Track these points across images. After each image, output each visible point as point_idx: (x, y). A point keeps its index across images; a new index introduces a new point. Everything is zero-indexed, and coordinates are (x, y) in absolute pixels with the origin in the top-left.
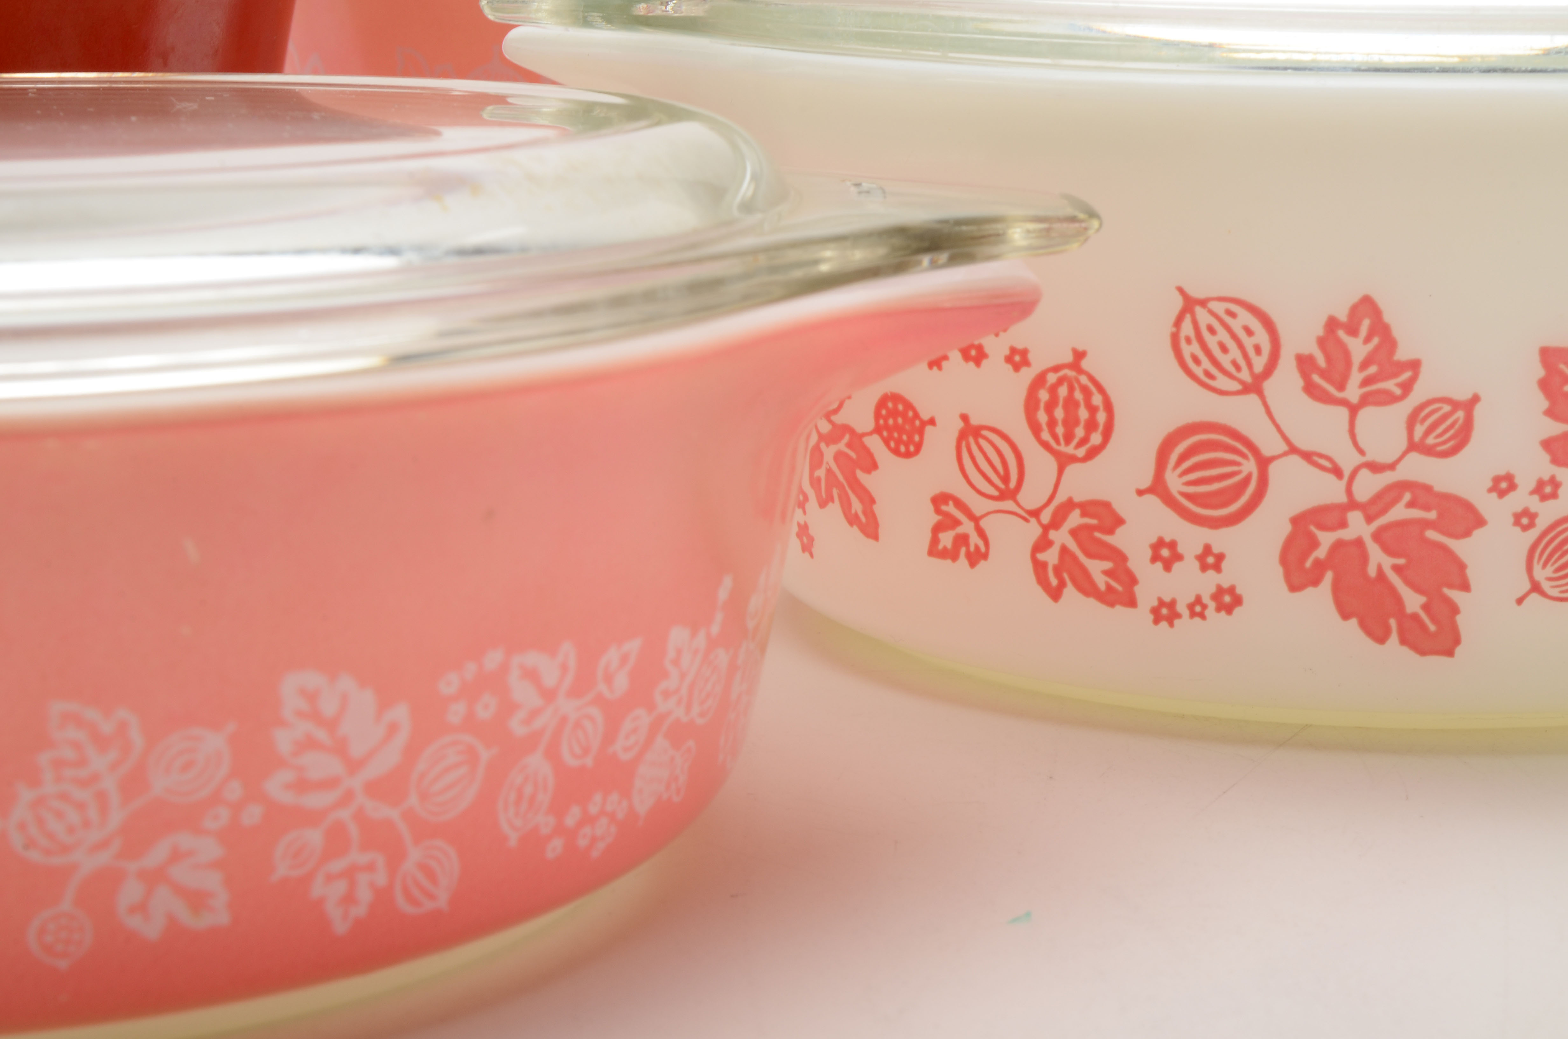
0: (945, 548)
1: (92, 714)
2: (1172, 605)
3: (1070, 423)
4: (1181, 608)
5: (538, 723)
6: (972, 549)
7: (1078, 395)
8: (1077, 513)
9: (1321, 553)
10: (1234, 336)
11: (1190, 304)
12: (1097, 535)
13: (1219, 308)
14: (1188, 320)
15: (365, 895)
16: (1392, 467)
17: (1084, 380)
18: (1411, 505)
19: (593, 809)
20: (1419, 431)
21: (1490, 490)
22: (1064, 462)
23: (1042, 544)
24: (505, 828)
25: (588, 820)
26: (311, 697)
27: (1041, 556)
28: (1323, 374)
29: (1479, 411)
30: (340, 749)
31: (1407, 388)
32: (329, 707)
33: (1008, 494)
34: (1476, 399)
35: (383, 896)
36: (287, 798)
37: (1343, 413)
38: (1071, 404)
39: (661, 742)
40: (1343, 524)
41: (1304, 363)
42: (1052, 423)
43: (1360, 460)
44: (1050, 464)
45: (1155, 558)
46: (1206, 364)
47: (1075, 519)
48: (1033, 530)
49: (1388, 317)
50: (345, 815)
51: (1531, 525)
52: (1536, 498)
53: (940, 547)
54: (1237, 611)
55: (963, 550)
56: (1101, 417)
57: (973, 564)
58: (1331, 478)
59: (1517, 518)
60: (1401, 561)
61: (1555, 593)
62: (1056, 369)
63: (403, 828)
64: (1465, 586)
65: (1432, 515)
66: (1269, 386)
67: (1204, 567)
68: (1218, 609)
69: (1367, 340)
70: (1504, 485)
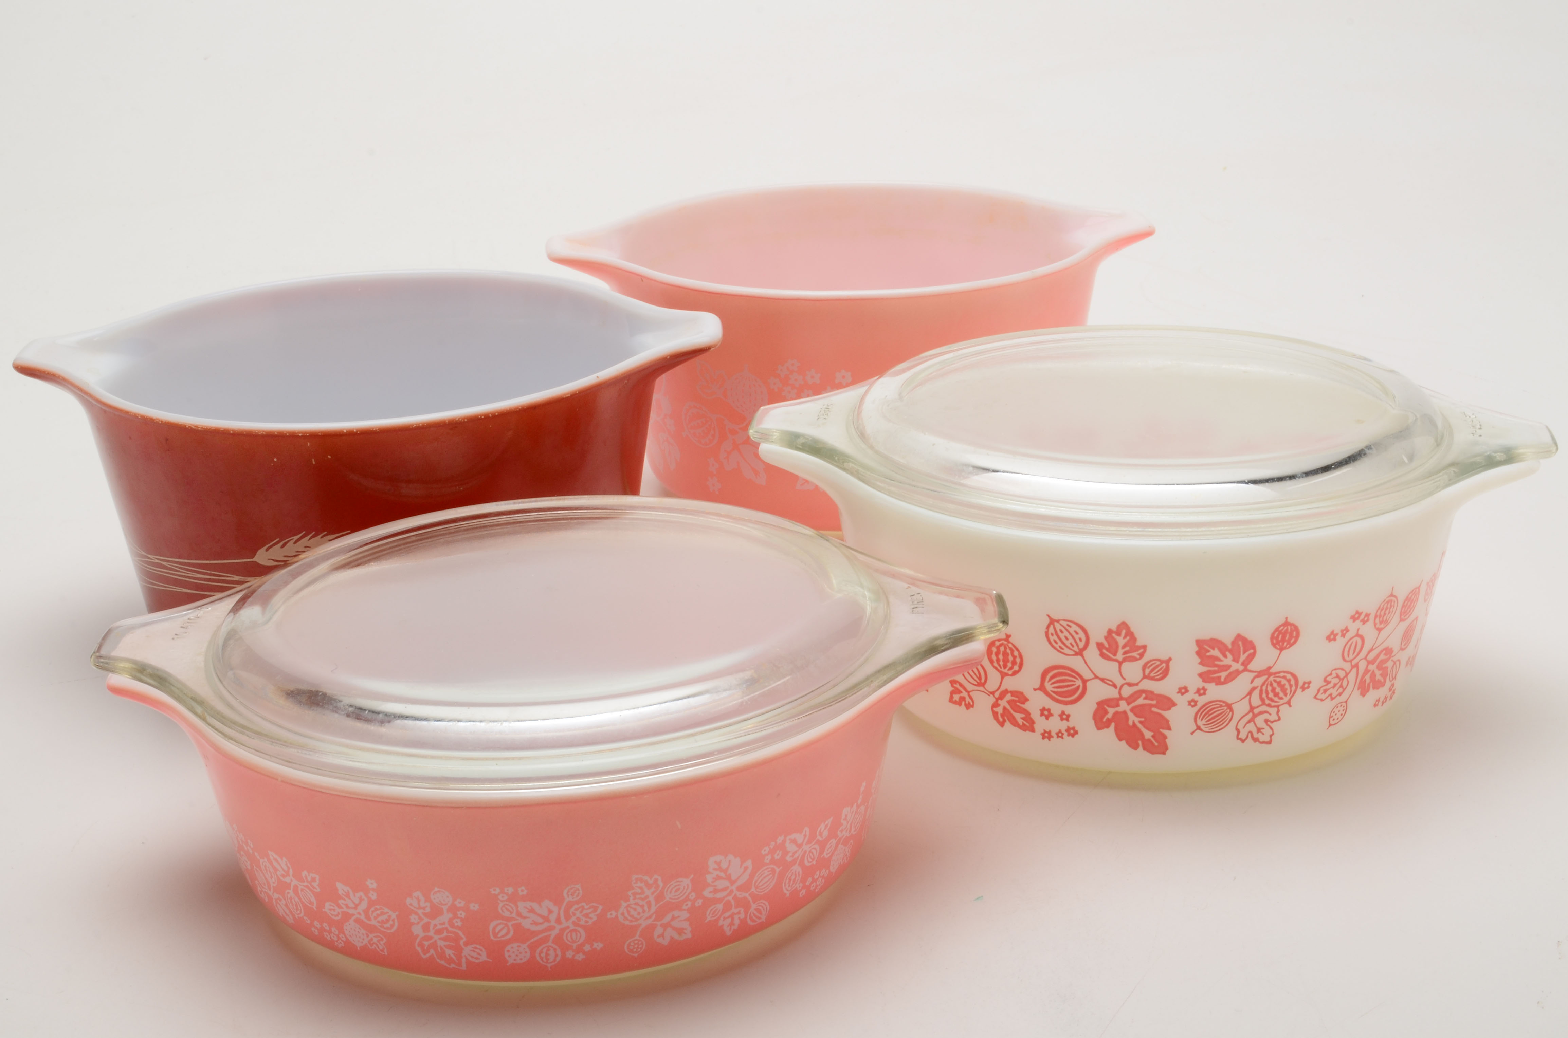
0: (956, 700)
1: (646, 878)
2: (1049, 733)
3: (1006, 661)
4: (1053, 734)
5: (796, 856)
6: (967, 703)
7: (1008, 651)
8: (1009, 694)
9: (1109, 716)
10: (1070, 634)
11: (1052, 622)
12: (1018, 704)
13: (1065, 623)
14: (1052, 626)
15: (737, 922)
16: (1137, 684)
17: (1010, 645)
18: (1145, 698)
19: (816, 877)
20: (1147, 671)
21: (1178, 693)
22: (1003, 675)
23: (995, 705)
24: (785, 891)
25: (814, 880)
26: (718, 863)
27: (995, 709)
28: (1107, 650)
29: (1171, 664)
30: (729, 878)
31: (1142, 655)
32: (724, 866)
33: (981, 684)
34: (1170, 659)
35: (743, 922)
36: (711, 896)
37: (1116, 664)
38: (1005, 654)
39: (840, 846)
40: (1118, 705)
41: (1100, 646)
42: (998, 660)
43: (1124, 682)
44: (999, 676)
45: (1042, 714)
46: (1060, 643)
47: (1008, 697)
48: (992, 700)
49: (1133, 629)
50: (730, 898)
51: (1196, 705)
52: (1197, 695)
53: (954, 700)
54: (1076, 736)
55: (963, 703)
56: (1018, 660)
57: (968, 708)
58: (1112, 688)
59: (1189, 703)
60: (1142, 719)
61: (1207, 730)
62: (999, 640)
63: (750, 899)
64: (1169, 728)
65: (1154, 702)
66: (1085, 653)
67: (1062, 719)
68: (1069, 735)
69: (1124, 638)
70: (1183, 691)
